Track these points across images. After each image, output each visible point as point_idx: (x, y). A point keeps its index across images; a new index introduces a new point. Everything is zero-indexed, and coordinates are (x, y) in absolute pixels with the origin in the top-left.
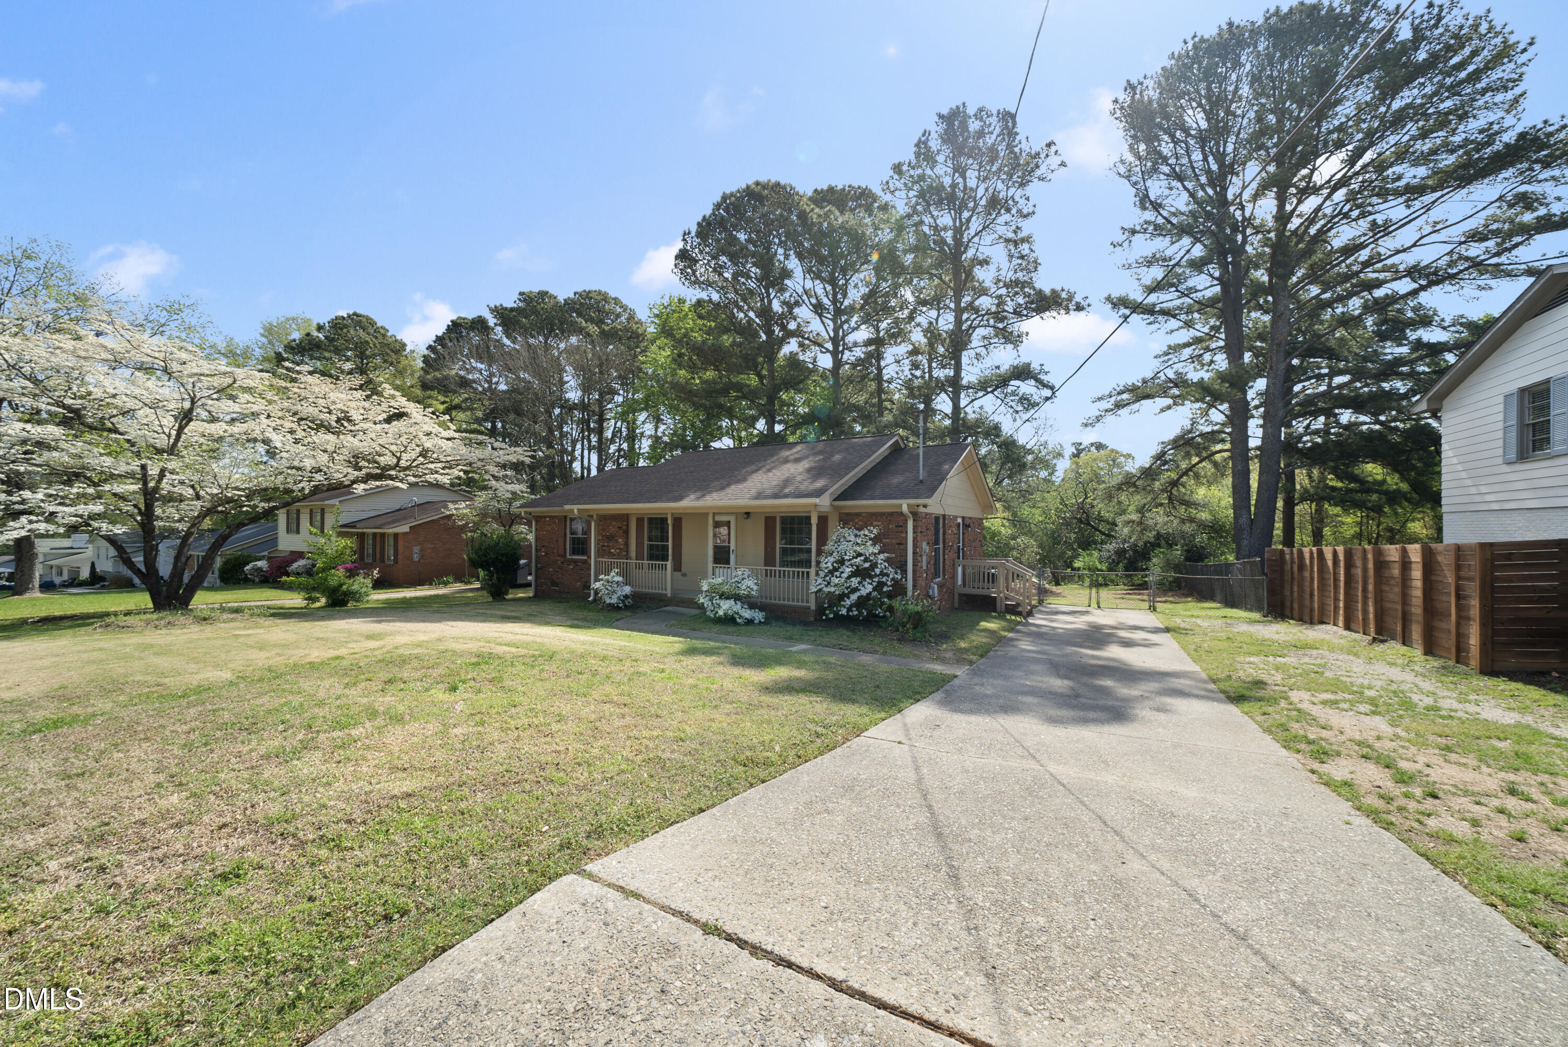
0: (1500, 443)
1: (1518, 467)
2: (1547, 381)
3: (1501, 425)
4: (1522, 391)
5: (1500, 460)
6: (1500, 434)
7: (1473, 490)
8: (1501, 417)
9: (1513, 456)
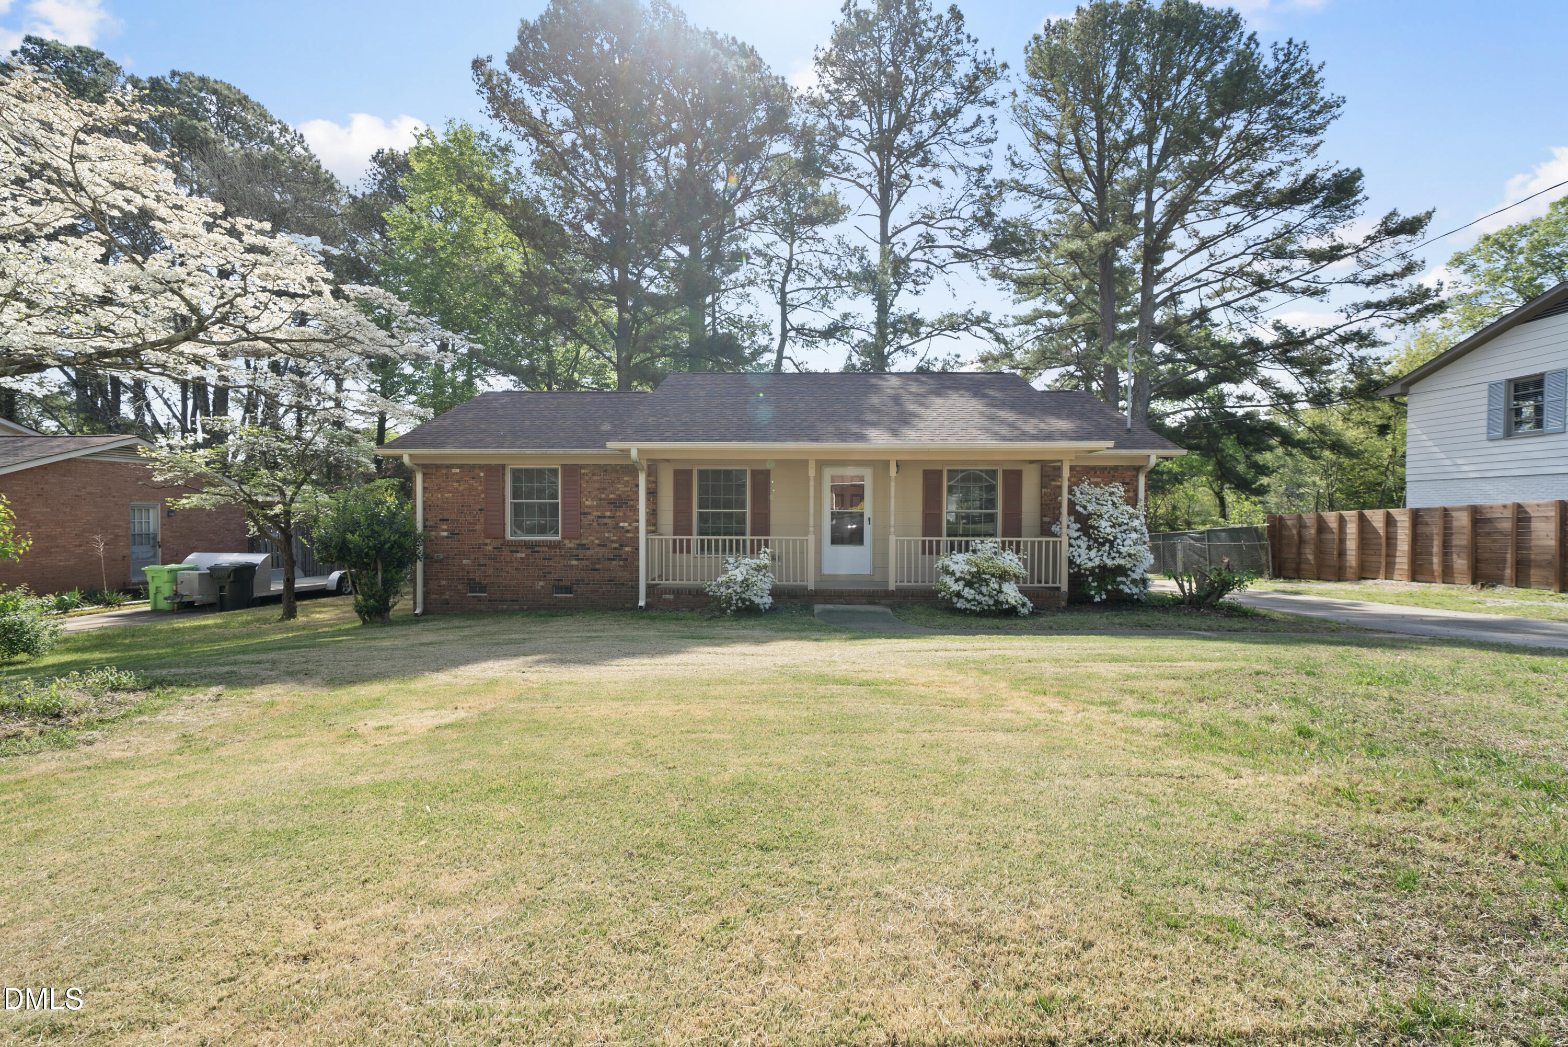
0: (1485, 423)
1: (1504, 443)
2: (1543, 374)
3: (1485, 408)
4: (1510, 381)
5: (1484, 437)
6: (1485, 415)
7: (1448, 462)
8: (1485, 401)
9: (1500, 433)
